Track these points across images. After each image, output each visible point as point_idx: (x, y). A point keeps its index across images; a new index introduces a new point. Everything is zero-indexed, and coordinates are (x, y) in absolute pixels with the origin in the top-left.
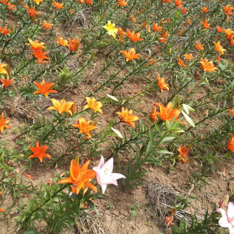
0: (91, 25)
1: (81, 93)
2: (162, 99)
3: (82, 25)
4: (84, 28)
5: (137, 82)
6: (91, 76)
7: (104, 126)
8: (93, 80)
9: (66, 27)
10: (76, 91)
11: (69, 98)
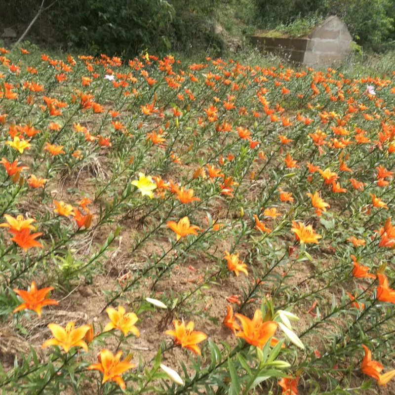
0: (109, 174)
1: (98, 293)
2: (239, 288)
3: (94, 175)
4: (99, 180)
5: (193, 262)
6: (115, 260)
7: (145, 351)
8: (120, 267)
9: (69, 179)
10: (89, 290)
11: (78, 304)
